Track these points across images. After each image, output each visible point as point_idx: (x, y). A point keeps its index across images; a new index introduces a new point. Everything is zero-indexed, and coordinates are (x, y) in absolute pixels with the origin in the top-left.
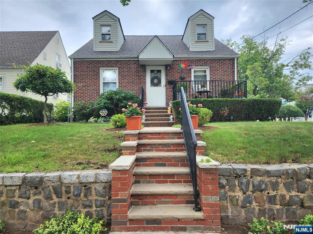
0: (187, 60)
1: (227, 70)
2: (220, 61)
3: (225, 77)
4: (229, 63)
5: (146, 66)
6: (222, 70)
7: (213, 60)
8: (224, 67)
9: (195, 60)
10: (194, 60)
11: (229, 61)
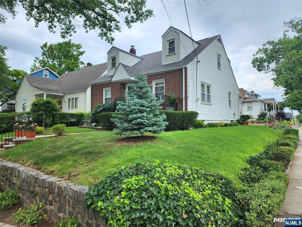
0: (149, 76)
1: (178, 80)
2: (172, 73)
3: (176, 87)
4: (179, 74)
5: (126, 84)
6: (174, 81)
7: (167, 72)
8: (175, 78)
9: (155, 75)
10: (153, 75)
11: (179, 71)
